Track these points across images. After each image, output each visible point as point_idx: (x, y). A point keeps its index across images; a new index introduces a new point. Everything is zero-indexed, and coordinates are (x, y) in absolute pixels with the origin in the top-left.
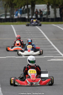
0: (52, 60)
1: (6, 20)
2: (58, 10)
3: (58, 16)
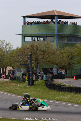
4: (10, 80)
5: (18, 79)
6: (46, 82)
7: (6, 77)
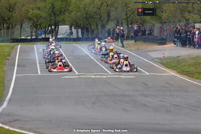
0: (66, 77)
1: (31, 41)
2: (80, 30)
3: (80, 36)
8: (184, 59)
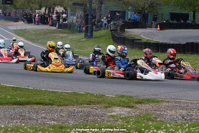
4: (58, 28)
5: (70, 27)
6: (112, 33)
7: (52, 23)
8: (29, 31)
